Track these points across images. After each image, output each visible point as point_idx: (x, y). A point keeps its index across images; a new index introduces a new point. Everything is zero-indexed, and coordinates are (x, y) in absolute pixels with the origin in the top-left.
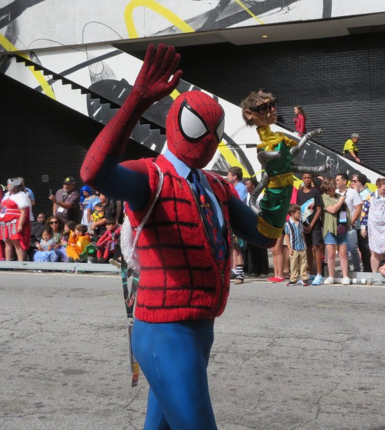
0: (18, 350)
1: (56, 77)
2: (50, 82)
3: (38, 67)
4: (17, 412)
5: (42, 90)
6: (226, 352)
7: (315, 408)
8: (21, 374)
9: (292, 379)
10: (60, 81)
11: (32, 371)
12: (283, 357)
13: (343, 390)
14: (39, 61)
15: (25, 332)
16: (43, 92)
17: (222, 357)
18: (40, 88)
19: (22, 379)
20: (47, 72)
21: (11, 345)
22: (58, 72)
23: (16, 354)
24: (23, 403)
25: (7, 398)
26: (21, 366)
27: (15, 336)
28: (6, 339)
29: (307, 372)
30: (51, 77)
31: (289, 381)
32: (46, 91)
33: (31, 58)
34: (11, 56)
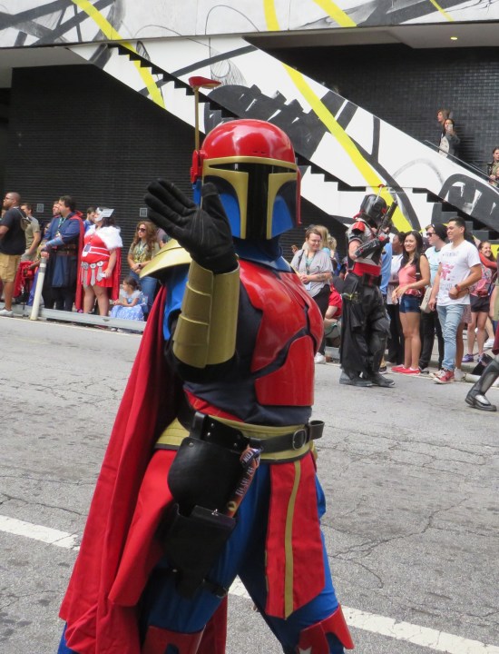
0: (84, 416)
1: (168, 77)
2: (159, 84)
3: (145, 63)
4: (75, 480)
5: (148, 93)
6: (335, 448)
7: (426, 521)
8: (84, 441)
9: (407, 488)
10: (172, 83)
11: (97, 440)
12: (404, 464)
13: (468, 508)
14: (147, 54)
15: (95, 398)
16: (149, 97)
17: (327, 454)
18: (145, 91)
19: (85, 447)
20: (156, 70)
21: (77, 409)
22: (170, 71)
23: (82, 420)
24: (83, 471)
25: (65, 464)
26: (86, 433)
27: (83, 400)
28: (72, 402)
29: (428, 483)
30: (161, 76)
31: (403, 490)
32: (153, 96)
33: (138, 50)
34: (112, 45)
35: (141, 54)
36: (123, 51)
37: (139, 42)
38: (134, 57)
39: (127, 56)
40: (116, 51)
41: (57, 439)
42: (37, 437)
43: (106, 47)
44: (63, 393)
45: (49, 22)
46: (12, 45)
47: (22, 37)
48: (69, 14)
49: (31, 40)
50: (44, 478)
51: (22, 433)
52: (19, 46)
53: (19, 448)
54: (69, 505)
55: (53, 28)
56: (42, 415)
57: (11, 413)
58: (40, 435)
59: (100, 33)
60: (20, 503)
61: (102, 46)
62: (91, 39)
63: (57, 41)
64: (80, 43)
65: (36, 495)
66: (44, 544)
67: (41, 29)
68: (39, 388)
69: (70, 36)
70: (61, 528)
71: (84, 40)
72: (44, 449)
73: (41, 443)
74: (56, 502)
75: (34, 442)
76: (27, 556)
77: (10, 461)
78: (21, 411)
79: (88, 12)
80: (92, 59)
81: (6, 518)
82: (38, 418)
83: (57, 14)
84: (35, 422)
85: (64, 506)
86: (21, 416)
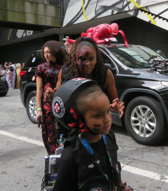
1: (156, 16)
2: (154, 19)
3: (149, 13)
5: (151, 22)
10: (158, 18)
14: (149, 10)
16: (152, 23)
18: (150, 21)
20: (153, 14)
22: (157, 14)
30: (154, 16)
32: (153, 22)
33: (147, 9)
34: (139, 9)
35: (147, 10)
36: (142, 11)
37: (147, 7)
38: (145, 12)
39: (144, 12)
40: (140, 11)
43: (137, 10)
45: (120, 6)
46: (111, 15)
47: (113, 12)
48: (125, 3)
49: (115, 12)
52: (112, 14)
54: (155, 161)
55: (122, 7)
59: (135, 6)
60: (138, 161)
61: (136, 10)
62: (132, 9)
63: (123, 11)
64: (130, 11)
65: (142, 158)
66: (150, 178)
67: (118, 8)
69: (126, 9)
70: (154, 171)
71: (130, 9)
74: (150, 160)
76: (145, 184)
79: (130, 1)
80: (133, 14)
81: (134, 168)
83: (122, 3)
85: (153, 162)
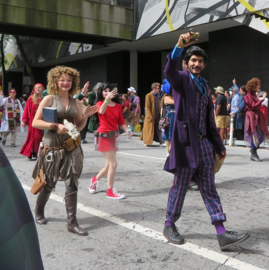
14: (268, 16)
21: (265, 194)
33: (264, 14)
34: (252, 14)
35: (266, 16)
36: (257, 16)
37: (264, 11)
38: (262, 18)
39: (259, 18)
40: (254, 17)
41: (259, 212)
42: (249, 211)
43: (249, 16)
44: (256, 185)
45: (223, 9)
46: (208, 22)
47: (212, 17)
48: (231, 4)
49: (216, 18)
50: (259, 237)
51: (241, 208)
52: (211, 21)
53: (241, 218)
55: (225, 11)
56: (248, 197)
57: (232, 196)
58: (250, 209)
59: (246, 10)
61: (247, 16)
62: (242, 13)
63: (227, 16)
64: (238, 16)
67: (220, 12)
68: (243, 182)
69: (233, 13)
71: (239, 14)
72: (254, 218)
73: (252, 214)
75: (248, 214)
77: (238, 225)
78: (237, 196)
79: (239, 1)
80: (243, 22)
82: (247, 200)
83: (226, 5)
84: (246, 202)
86: (238, 199)
